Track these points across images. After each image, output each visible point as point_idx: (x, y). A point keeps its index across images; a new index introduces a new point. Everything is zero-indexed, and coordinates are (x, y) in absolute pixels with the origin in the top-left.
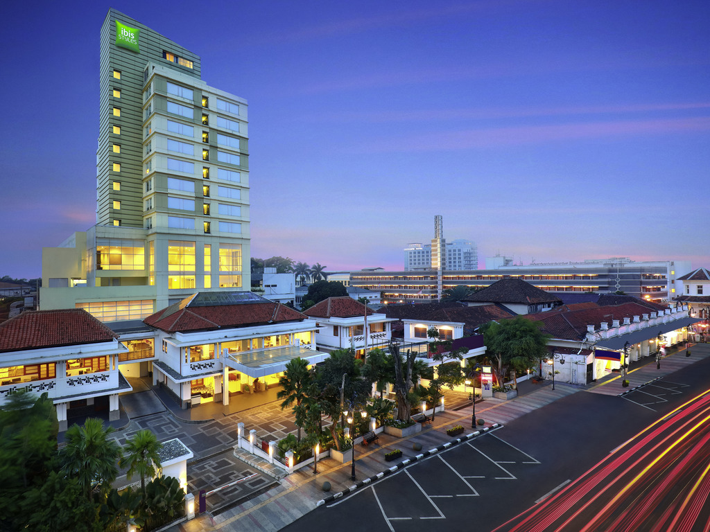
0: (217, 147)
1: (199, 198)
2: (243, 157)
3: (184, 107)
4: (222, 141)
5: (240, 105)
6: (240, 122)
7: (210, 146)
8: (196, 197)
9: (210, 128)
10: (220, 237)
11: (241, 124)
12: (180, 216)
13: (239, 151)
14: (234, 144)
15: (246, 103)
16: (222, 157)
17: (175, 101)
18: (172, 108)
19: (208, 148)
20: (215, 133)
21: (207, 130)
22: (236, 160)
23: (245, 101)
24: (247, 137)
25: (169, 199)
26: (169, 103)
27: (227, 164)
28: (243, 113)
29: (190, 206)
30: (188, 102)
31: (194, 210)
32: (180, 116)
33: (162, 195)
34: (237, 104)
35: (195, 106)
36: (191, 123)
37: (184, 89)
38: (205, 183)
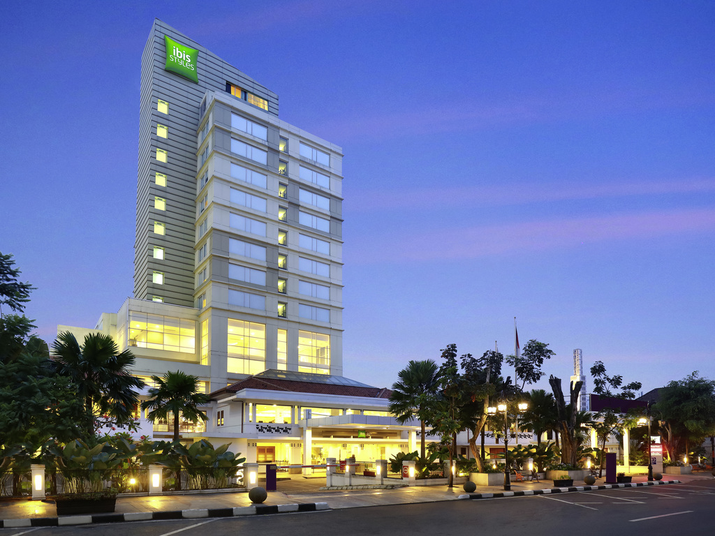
0: (299, 206)
1: (273, 271)
2: (334, 222)
3: (254, 149)
4: (305, 198)
5: (332, 153)
6: (331, 176)
7: (290, 203)
8: (268, 268)
9: (290, 180)
10: (299, 323)
11: (333, 179)
12: (246, 290)
13: (329, 214)
14: (323, 204)
15: (341, 153)
16: (305, 220)
17: (242, 139)
18: (238, 148)
19: (286, 205)
20: (297, 187)
21: (286, 182)
22: (324, 226)
23: (339, 150)
24: (340, 197)
25: (230, 266)
26: (232, 140)
27: (312, 229)
28: (336, 165)
29: (260, 278)
30: (261, 141)
31: (264, 284)
32: (248, 159)
33: (221, 260)
34: (328, 152)
35: (269, 148)
36: (264, 170)
37: (254, 125)
38: (281, 251)
